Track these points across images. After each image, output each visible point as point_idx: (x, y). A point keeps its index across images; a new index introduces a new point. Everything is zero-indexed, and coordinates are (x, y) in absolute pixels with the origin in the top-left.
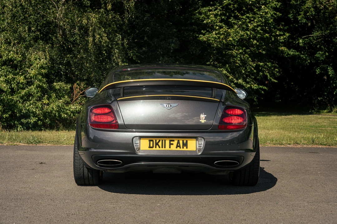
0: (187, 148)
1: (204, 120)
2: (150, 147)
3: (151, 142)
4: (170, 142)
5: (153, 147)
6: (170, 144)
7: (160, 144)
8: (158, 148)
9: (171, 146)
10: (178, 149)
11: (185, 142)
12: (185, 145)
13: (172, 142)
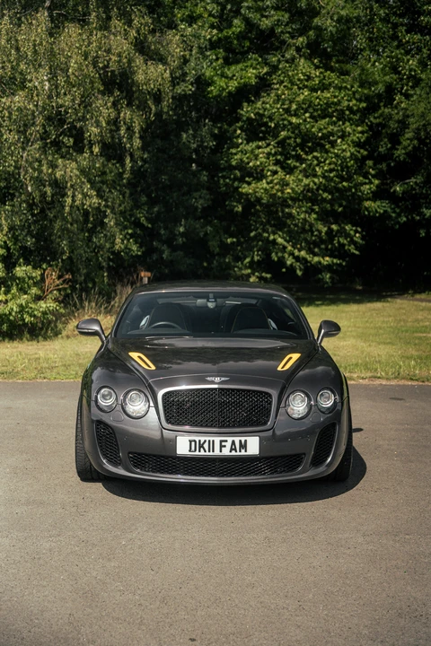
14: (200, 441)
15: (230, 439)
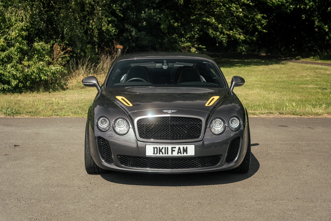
14: (159, 148)
15: (177, 147)
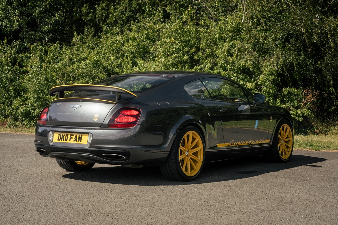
0: (81, 142)
1: (97, 118)
2: (58, 140)
3: (60, 136)
4: (71, 136)
5: (60, 140)
6: (71, 138)
7: (64, 137)
8: (62, 141)
9: (71, 139)
10: (75, 142)
11: (80, 136)
12: (80, 139)
13: (72, 137)
